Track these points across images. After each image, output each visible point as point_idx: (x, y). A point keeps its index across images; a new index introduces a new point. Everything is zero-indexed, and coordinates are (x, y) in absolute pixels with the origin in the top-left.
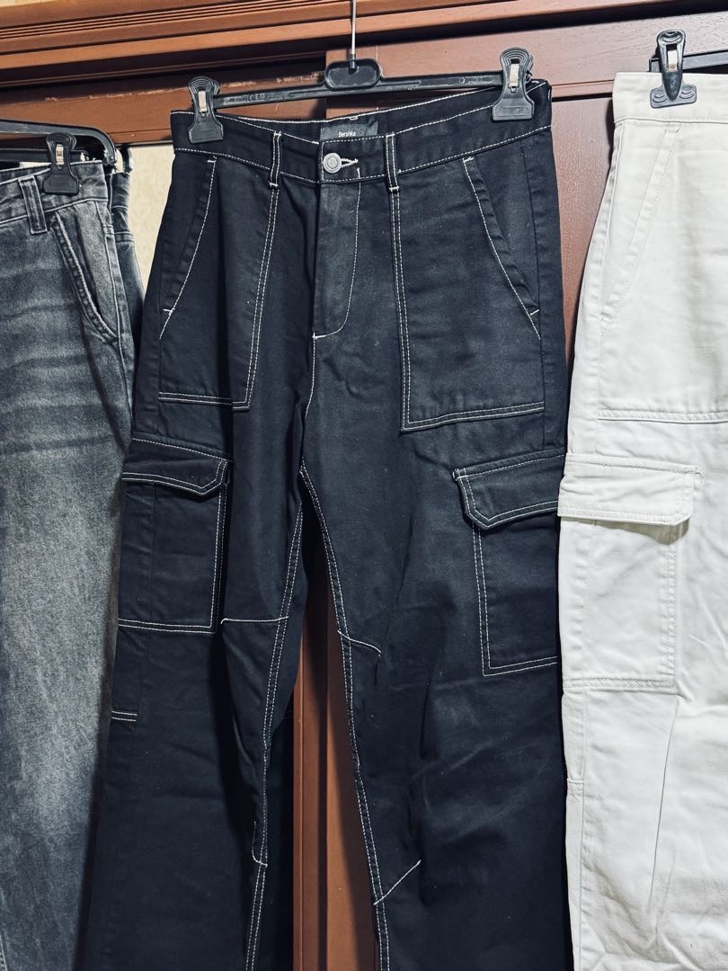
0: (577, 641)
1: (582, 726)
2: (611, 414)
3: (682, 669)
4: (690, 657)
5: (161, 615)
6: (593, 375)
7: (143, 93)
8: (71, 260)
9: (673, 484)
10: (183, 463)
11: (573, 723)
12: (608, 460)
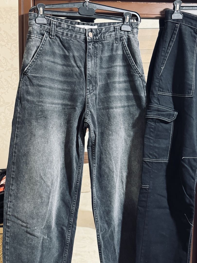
5: (156, 157)
7: (149, 3)
8: (127, 51)
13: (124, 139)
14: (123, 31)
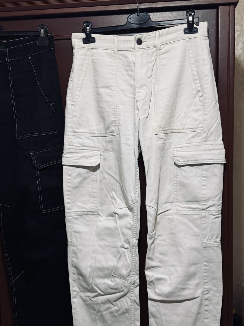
0: (69, 201)
1: (71, 226)
2: (76, 134)
3: (99, 208)
4: (102, 204)
6: (70, 123)
9: (95, 154)
11: (68, 225)
12: (76, 148)
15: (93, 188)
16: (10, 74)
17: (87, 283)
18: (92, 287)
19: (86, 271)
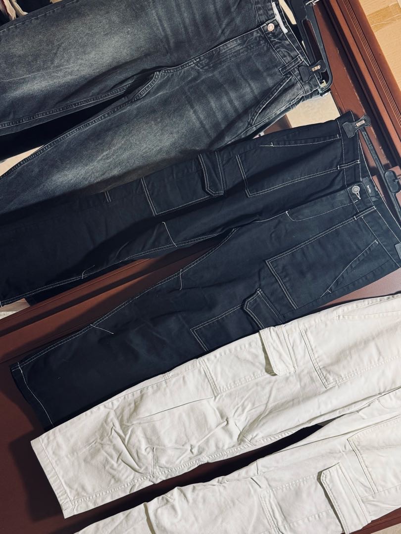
0: (218, 356)
1: (189, 370)
2: (304, 334)
3: (224, 394)
4: (230, 395)
5: (152, 194)
6: (315, 322)
7: (355, 91)
8: (275, 91)
9: (288, 365)
10: (215, 177)
11: (188, 366)
12: (287, 340)
13: (161, 149)
14: (299, 71)
15: (245, 377)
16: (345, 223)
17: (130, 418)
18: (129, 426)
19: (144, 412)
